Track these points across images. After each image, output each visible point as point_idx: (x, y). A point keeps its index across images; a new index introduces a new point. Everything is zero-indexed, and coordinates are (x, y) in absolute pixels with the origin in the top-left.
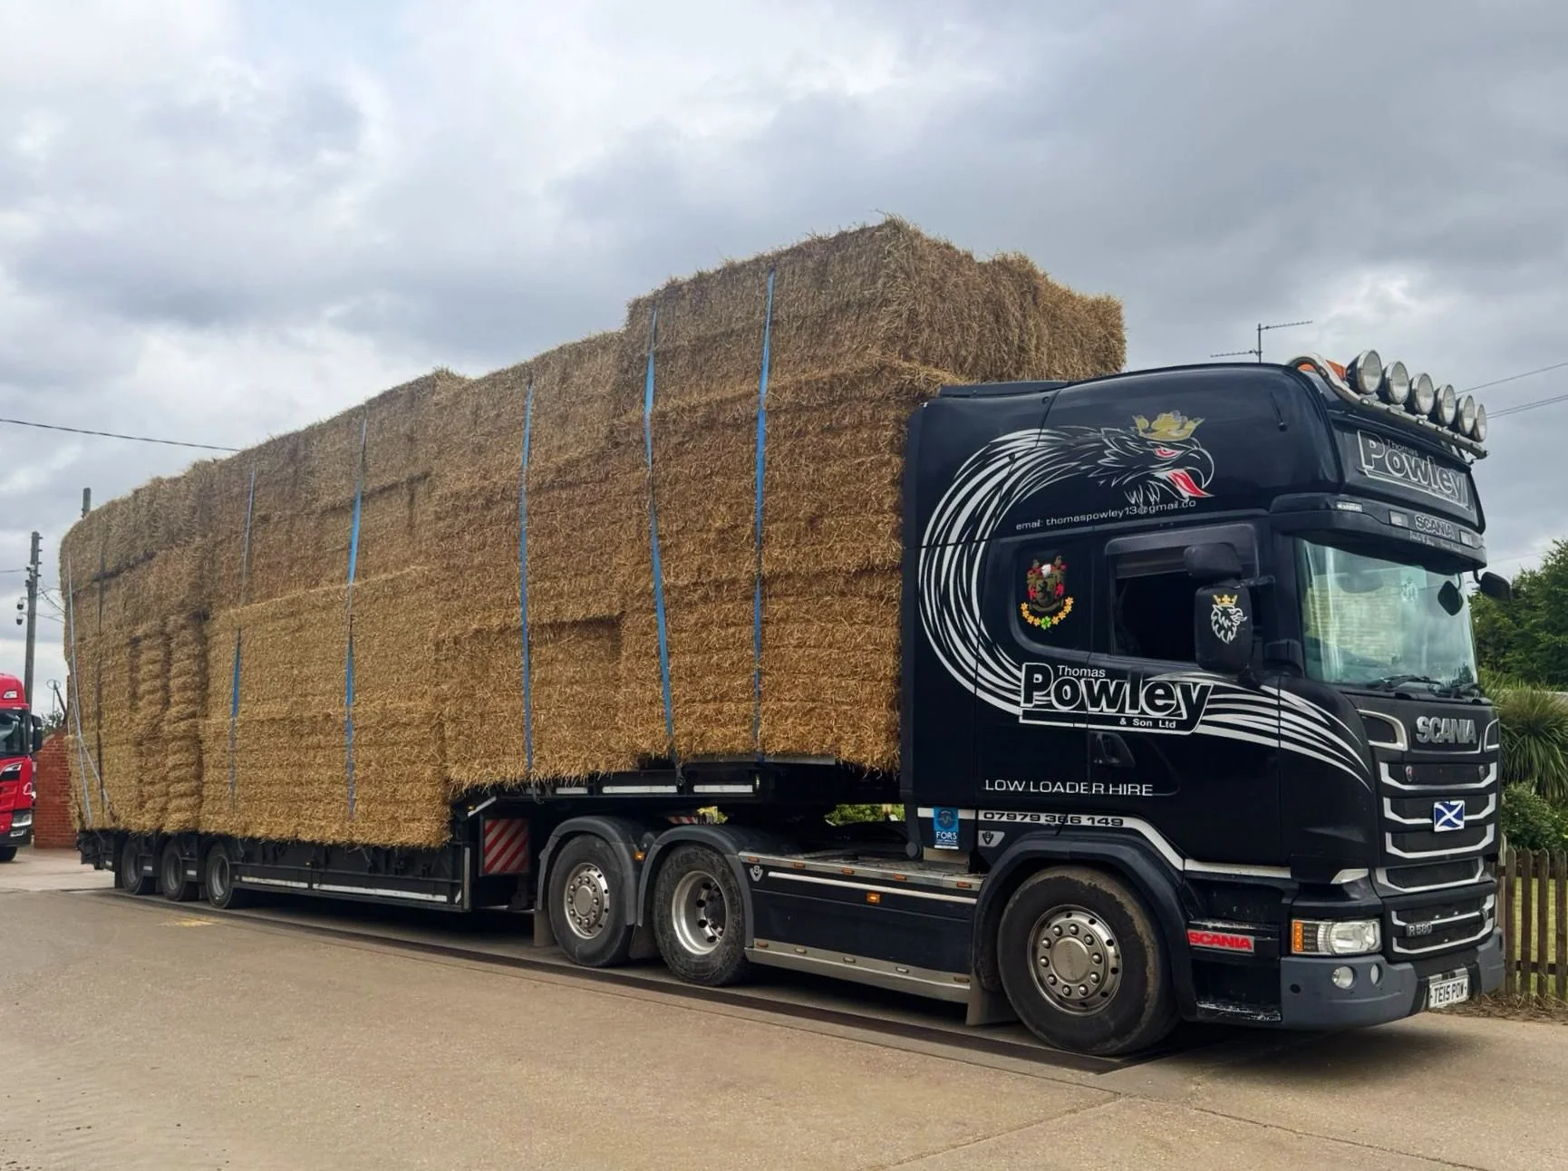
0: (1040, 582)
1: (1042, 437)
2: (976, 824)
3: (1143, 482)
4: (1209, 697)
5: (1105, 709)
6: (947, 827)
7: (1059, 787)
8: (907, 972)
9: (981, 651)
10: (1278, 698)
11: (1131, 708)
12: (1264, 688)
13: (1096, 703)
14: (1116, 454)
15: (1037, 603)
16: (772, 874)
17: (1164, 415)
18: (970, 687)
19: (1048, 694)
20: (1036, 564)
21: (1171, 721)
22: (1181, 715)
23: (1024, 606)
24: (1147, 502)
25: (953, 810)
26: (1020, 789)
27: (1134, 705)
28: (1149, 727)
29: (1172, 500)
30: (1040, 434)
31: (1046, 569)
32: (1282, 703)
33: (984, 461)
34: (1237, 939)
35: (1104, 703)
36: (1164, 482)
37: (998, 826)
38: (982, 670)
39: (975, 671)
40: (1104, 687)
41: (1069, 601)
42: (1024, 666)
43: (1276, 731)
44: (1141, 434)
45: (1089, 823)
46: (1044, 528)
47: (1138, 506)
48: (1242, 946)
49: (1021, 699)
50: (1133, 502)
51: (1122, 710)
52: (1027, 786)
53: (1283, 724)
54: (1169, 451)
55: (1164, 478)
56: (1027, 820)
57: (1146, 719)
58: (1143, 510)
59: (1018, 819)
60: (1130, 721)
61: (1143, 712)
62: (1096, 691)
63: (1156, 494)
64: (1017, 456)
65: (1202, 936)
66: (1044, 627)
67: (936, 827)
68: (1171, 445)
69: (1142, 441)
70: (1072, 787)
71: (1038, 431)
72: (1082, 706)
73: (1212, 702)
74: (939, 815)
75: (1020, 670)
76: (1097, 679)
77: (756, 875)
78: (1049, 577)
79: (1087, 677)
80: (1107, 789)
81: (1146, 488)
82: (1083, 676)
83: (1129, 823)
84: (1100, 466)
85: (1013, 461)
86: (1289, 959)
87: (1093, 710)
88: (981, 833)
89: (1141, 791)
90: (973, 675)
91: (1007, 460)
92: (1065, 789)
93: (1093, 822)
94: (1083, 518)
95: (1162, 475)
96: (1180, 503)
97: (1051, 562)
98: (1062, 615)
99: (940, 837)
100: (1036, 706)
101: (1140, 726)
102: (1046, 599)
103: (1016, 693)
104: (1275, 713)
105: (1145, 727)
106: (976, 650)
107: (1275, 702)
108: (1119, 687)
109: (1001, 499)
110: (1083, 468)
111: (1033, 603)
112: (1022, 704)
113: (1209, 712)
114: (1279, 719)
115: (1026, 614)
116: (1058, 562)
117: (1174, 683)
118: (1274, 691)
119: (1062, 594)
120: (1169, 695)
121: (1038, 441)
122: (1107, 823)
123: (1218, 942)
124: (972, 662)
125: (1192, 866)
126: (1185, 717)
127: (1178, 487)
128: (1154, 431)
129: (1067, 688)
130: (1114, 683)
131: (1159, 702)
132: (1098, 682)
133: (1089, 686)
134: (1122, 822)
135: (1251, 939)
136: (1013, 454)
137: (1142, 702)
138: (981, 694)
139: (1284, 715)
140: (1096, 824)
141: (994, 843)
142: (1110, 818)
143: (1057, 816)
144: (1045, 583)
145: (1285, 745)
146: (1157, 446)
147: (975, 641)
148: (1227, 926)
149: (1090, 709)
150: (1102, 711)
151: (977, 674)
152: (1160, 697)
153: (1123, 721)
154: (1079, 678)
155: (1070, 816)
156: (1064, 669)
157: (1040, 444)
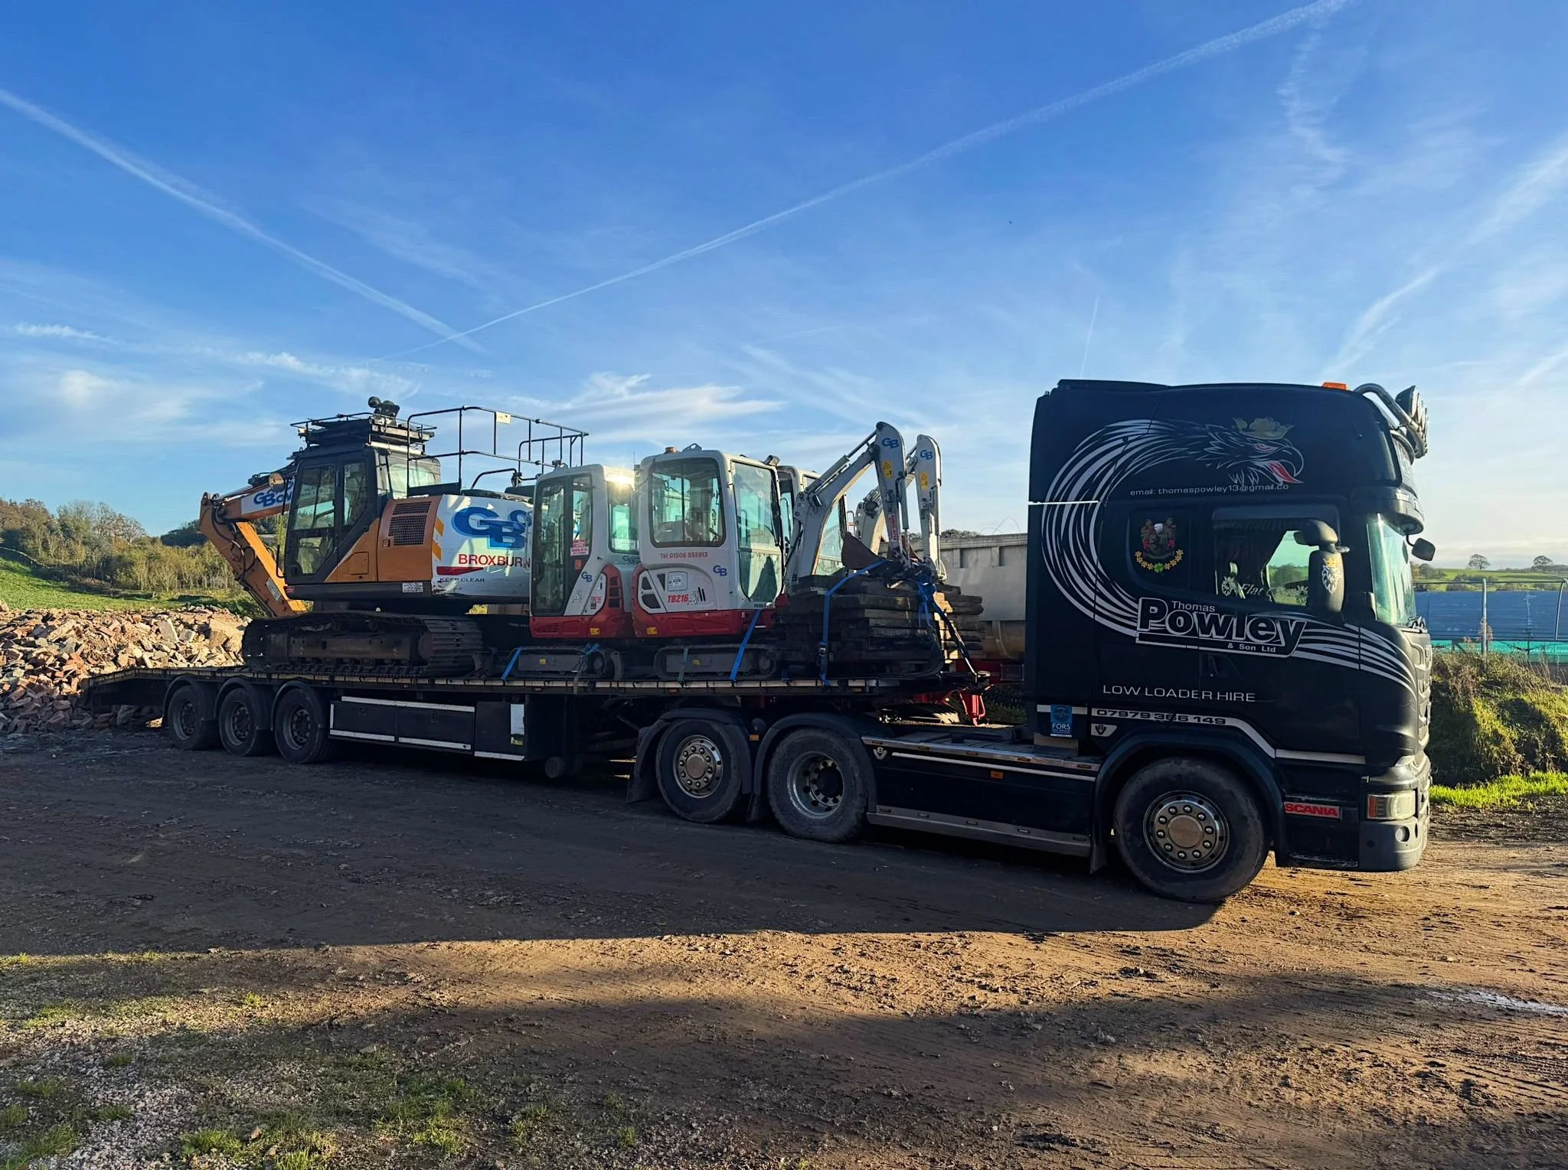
0: (1154, 537)
1: (1152, 426)
2: (1089, 719)
3: (1245, 468)
4: (1303, 630)
5: (1215, 636)
6: (1063, 720)
7: (1171, 693)
8: (1029, 832)
9: (1099, 586)
10: (1359, 633)
11: (1237, 636)
12: (1347, 625)
13: (1207, 631)
14: (1220, 445)
15: (1150, 552)
16: (894, 754)
17: (1260, 420)
18: (1090, 614)
19: (1163, 622)
20: (1149, 522)
21: (1272, 647)
22: (1280, 643)
23: (1138, 554)
24: (1248, 483)
25: (1067, 707)
26: (1136, 694)
27: (1240, 634)
28: (1253, 651)
29: (1270, 483)
30: (1151, 424)
31: (1158, 527)
32: (1362, 637)
33: (1100, 441)
34: (1326, 809)
35: (1213, 631)
36: (1262, 469)
37: (1111, 721)
38: (1099, 600)
39: (1094, 602)
40: (1214, 620)
41: (1180, 552)
42: (1140, 600)
43: (1357, 657)
44: (1241, 432)
45: (1196, 721)
46: (1156, 495)
47: (1240, 485)
48: (1329, 813)
49: (1138, 625)
50: (1236, 482)
51: (1229, 636)
52: (1142, 691)
53: (1362, 652)
54: (1265, 446)
55: (1261, 466)
56: (1138, 717)
57: (1251, 645)
58: (1244, 489)
59: (1130, 716)
60: (1236, 646)
61: (1248, 639)
62: (1207, 621)
63: (1256, 478)
64: (1130, 439)
65: (1296, 806)
66: (1157, 571)
67: (1052, 719)
68: (1266, 442)
69: (1243, 438)
70: (1184, 694)
71: (1149, 421)
72: (1194, 632)
73: (1305, 634)
74: (1056, 711)
75: (1137, 603)
76: (1207, 613)
77: (880, 755)
78: (1161, 533)
79: (1199, 611)
80: (1215, 696)
81: (1247, 473)
82: (1195, 610)
83: (1230, 722)
84: (1206, 453)
85: (1126, 441)
86: (1365, 822)
87: (1205, 637)
88: (1093, 726)
89: (1245, 698)
90: (1093, 605)
91: (1121, 441)
92: (1177, 694)
93: (1199, 720)
94: (1191, 490)
95: (1261, 464)
96: (1275, 486)
97: (1164, 523)
98: (1173, 563)
99: (1055, 728)
100: (1151, 631)
101: (1245, 650)
102: (1159, 550)
103: (1134, 620)
104: (1356, 644)
105: (1250, 650)
106: (1095, 585)
107: (1357, 636)
108: (1227, 621)
109: (1116, 472)
110: (1191, 453)
111: (1146, 552)
112: (1138, 629)
113: (1303, 641)
114: (1359, 648)
115: (1139, 560)
116: (1169, 522)
117: (1274, 619)
118: (1356, 629)
119: (1173, 546)
120: (1271, 628)
121: (1149, 429)
122: (1211, 721)
123: (1310, 811)
124: (1092, 595)
125: (1282, 754)
126: (1283, 644)
127: (1274, 474)
128: (1251, 431)
129: (1181, 619)
130: (1223, 617)
131: (1262, 633)
132: (1209, 615)
133: (1201, 618)
134: (1224, 721)
135: (1337, 808)
136: (1127, 437)
137: (1247, 631)
138: (1098, 618)
139: (1363, 645)
140: (1202, 722)
141: (1106, 734)
142: (1214, 718)
143: (1165, 714)
144: (1158, 538)
145: (1364, 667)
146: (1255, 442)
147: (1094, 579)
148: (1315, 799)
149: (1200, 635)
150: (1211, 637)
151: (1096, 603)
152: (1262, 629)
153: (1230, 646)
154: (1192, 611)
155: (1178, 715)
156: (1177, 604)
157: (1150, 431)
